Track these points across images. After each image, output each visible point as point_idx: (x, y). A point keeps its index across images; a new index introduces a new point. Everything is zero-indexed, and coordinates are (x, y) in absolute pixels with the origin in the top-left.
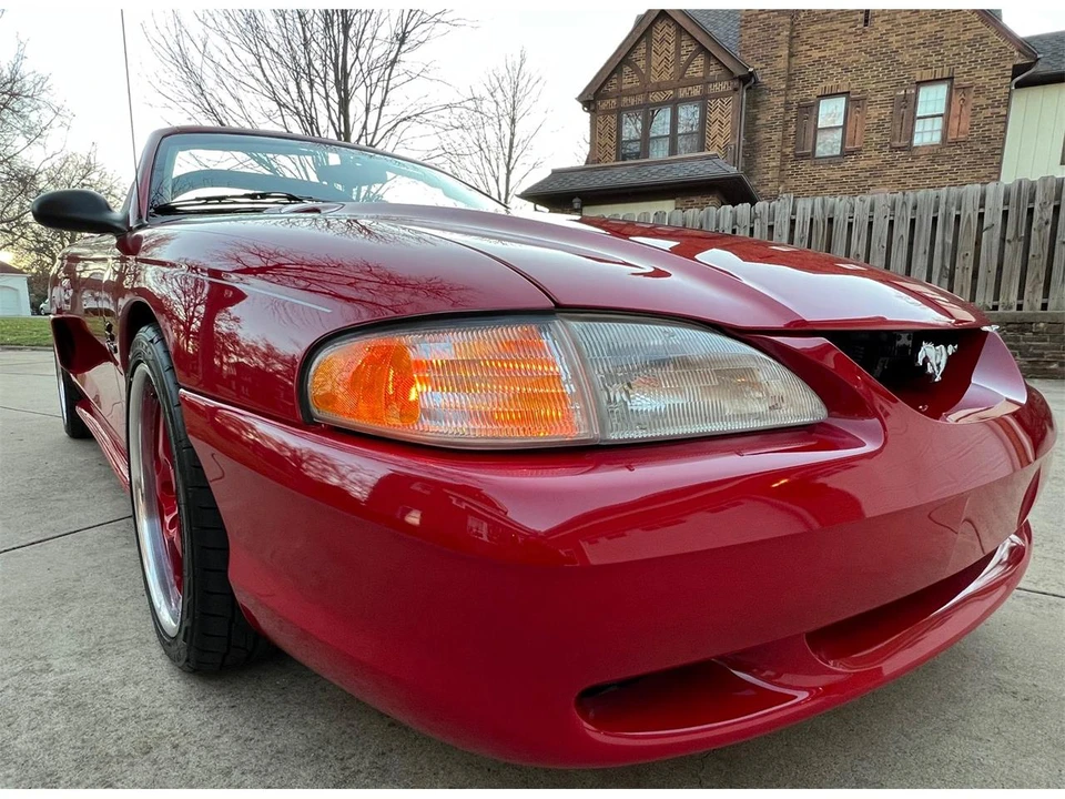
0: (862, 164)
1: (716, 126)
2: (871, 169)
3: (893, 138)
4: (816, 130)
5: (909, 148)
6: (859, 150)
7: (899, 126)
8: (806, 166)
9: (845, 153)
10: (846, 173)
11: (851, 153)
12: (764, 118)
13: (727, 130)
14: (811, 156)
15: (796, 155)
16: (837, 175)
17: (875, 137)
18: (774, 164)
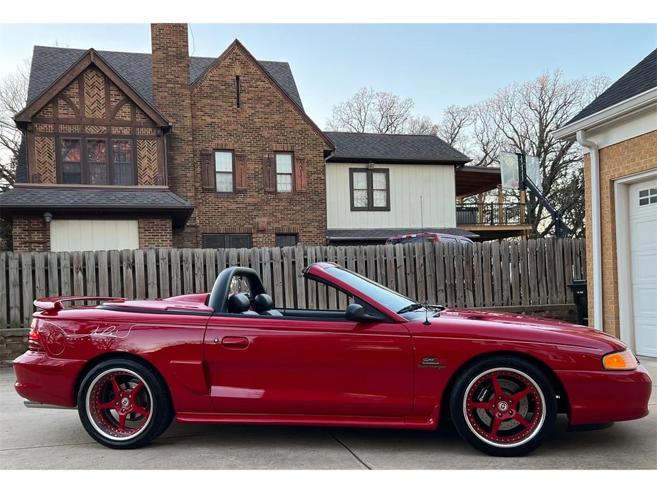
0: (249, 200)
1: (145, 161)
2: (255, 205)
3: (265, 185)
4: (215, 172)
5: (275, 192)
6: (246, 190)
7: (268, 178)
8: (211, 198)
9: (236, 191)
10: (239, 206)
11: (240, 192)
12: (180, 159)
13: (155, 165)
14: (214, 190)
15: (203, 189)
16: (234, 206)
17: (254, 183)
18: (191, 194)
